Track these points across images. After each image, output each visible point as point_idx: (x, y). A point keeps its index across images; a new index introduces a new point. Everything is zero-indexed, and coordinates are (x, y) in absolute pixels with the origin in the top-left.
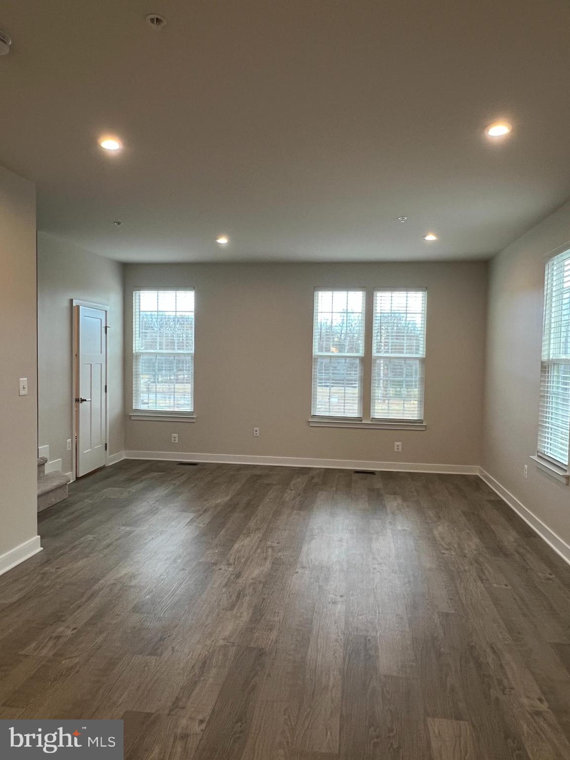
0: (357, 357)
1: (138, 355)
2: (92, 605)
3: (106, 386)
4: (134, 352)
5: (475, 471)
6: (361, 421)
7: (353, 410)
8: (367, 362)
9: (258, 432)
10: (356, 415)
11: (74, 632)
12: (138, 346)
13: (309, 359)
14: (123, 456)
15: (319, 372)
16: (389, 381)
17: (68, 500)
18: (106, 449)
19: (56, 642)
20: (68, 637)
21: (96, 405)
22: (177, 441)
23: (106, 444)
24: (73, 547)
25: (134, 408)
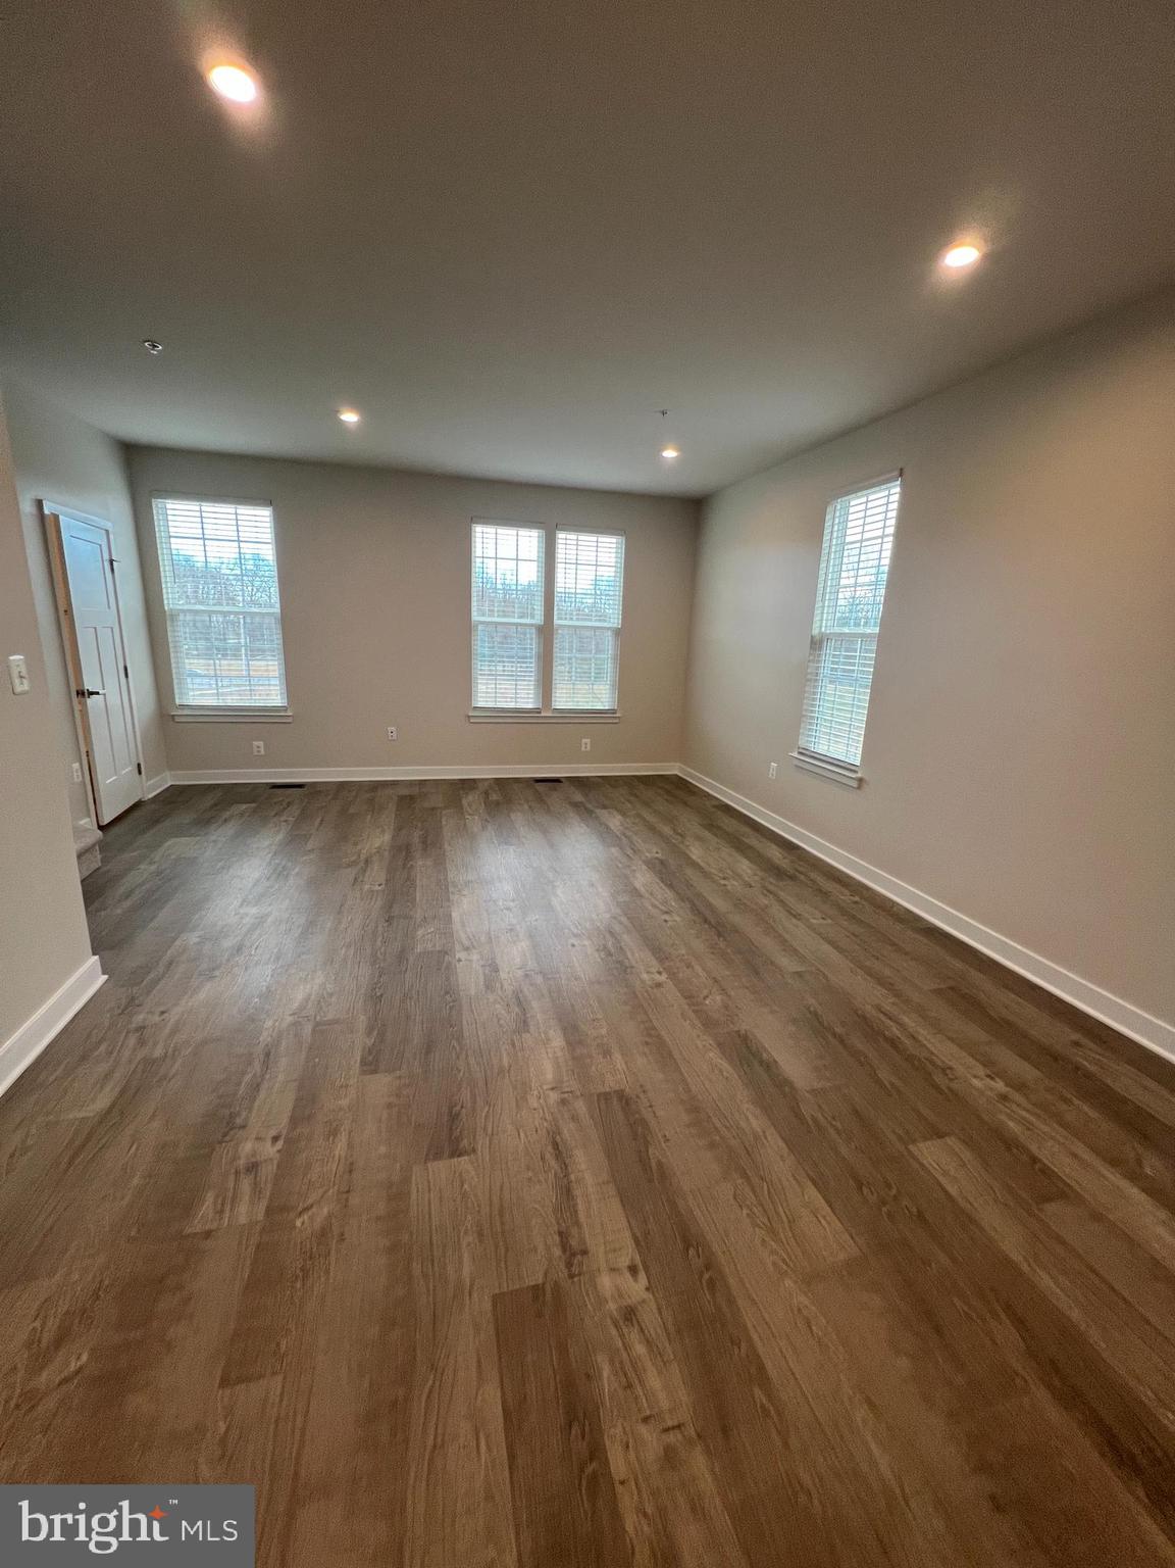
0: (532, 625)
1: (174, 616)
2: (281, 1077)
3: (126, 669)
4: (166, 608)
5: (673, 769)
6: (540, 713)
7: (525, 698)
8: (546, 632)
9: (394, 734)
10: (530, 706)
11: (280, 1144)
12: (173, 597)
13: (466, 627)
14: (168, 779)
15: (481, 645)
16: (574, 660)
17: (105, 869)
18: (140, 773)
19: (255, 1178)
20: (275, 1162)
21: (114, 700)
22: (263, 752)
23: (139, 765)
24: (171, 964)
25: (178, 702)
